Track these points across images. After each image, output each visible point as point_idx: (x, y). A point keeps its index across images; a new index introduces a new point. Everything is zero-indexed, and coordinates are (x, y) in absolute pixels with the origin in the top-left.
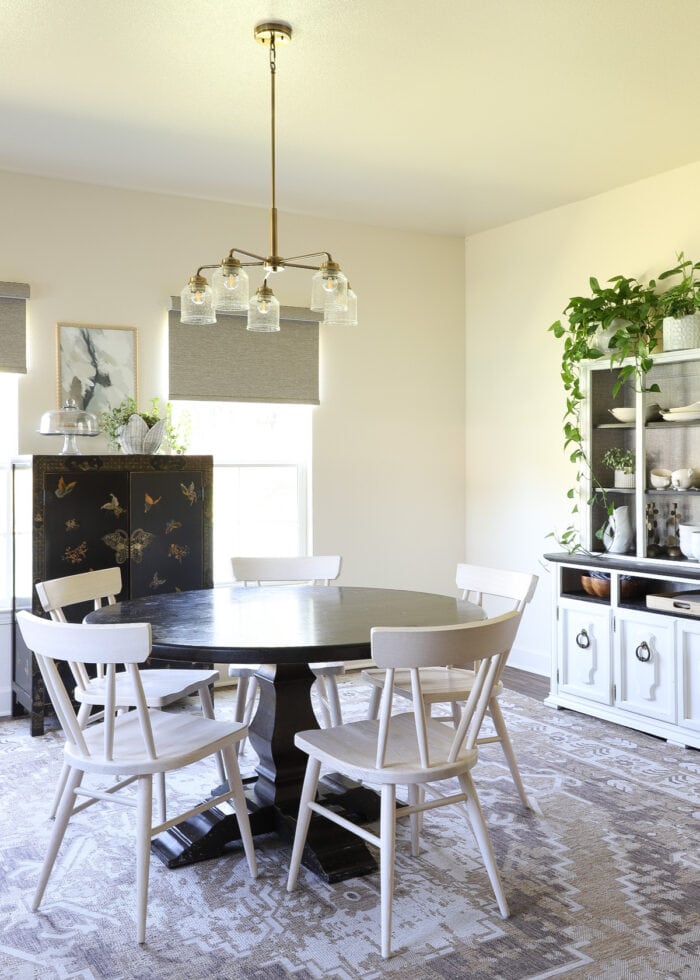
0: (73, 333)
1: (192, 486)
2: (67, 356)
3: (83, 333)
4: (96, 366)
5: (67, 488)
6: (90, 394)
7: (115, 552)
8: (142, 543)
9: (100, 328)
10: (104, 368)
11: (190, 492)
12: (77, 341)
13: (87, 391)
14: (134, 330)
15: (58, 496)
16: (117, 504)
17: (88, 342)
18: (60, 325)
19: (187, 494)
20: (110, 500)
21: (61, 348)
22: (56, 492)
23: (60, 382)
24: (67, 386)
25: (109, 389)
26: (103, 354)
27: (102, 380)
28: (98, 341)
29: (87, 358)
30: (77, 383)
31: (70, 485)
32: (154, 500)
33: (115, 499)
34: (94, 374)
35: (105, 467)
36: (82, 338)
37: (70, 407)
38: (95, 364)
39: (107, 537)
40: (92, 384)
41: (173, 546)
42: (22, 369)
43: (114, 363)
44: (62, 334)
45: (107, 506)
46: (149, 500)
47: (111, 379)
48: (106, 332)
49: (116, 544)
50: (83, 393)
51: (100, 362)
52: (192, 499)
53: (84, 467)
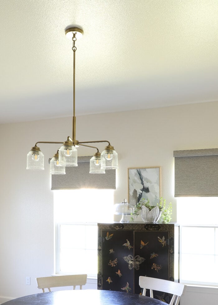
0: (134, 172)
1: (164, 238)
2: (131, 181)
3: (138, 171)
4: (143, 184)
5: (110, 236)
6: (140, 196)
7: (128, 264)
8: (139, 261)
9: (145, 169)
10: (147, 185)
11: (162, 241)
12: (135, 175)
13: (139, 195)
14: (159, 167)
15: (107, 239)
16: (129, 244)
17: (140, 174)
18: (129, 169)
19: (161, 241)
20: (126, 242)
21: (129, 178)
22: (106, 238)
23: (129, 192)
24: (131, 193)
25: (148, 194)
26: (146, 179)
27: (146, 190)
28: (144, 174)
29: (140, 181)
30: (135, 191)
31: (111, 235)
32: (145, 243)
33: (128, 242)
34: (142, 187)
35: (125, 228)
36: (137, 173)
37: (125, 203)
38: (143, 183)
39: (125, 257)
40: (141, 192)
41: (154, 264)
42: (114, 187)
43: (151, 182)
44: (130, 172)
45: (125, 244)
46: (142, 243)
47: (149, 189)
48: (147, 170)
49: (129, 261)
50: (138, 196)
51: (145, 182)
52: (163, 244)
53: (117, 228)
